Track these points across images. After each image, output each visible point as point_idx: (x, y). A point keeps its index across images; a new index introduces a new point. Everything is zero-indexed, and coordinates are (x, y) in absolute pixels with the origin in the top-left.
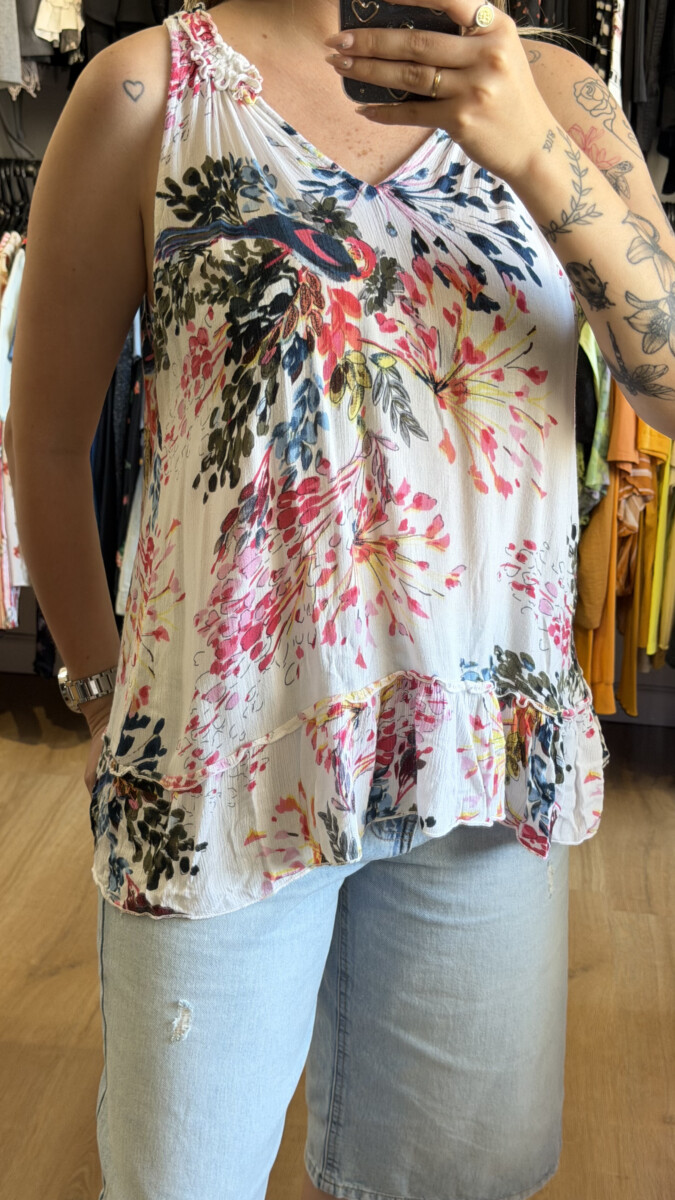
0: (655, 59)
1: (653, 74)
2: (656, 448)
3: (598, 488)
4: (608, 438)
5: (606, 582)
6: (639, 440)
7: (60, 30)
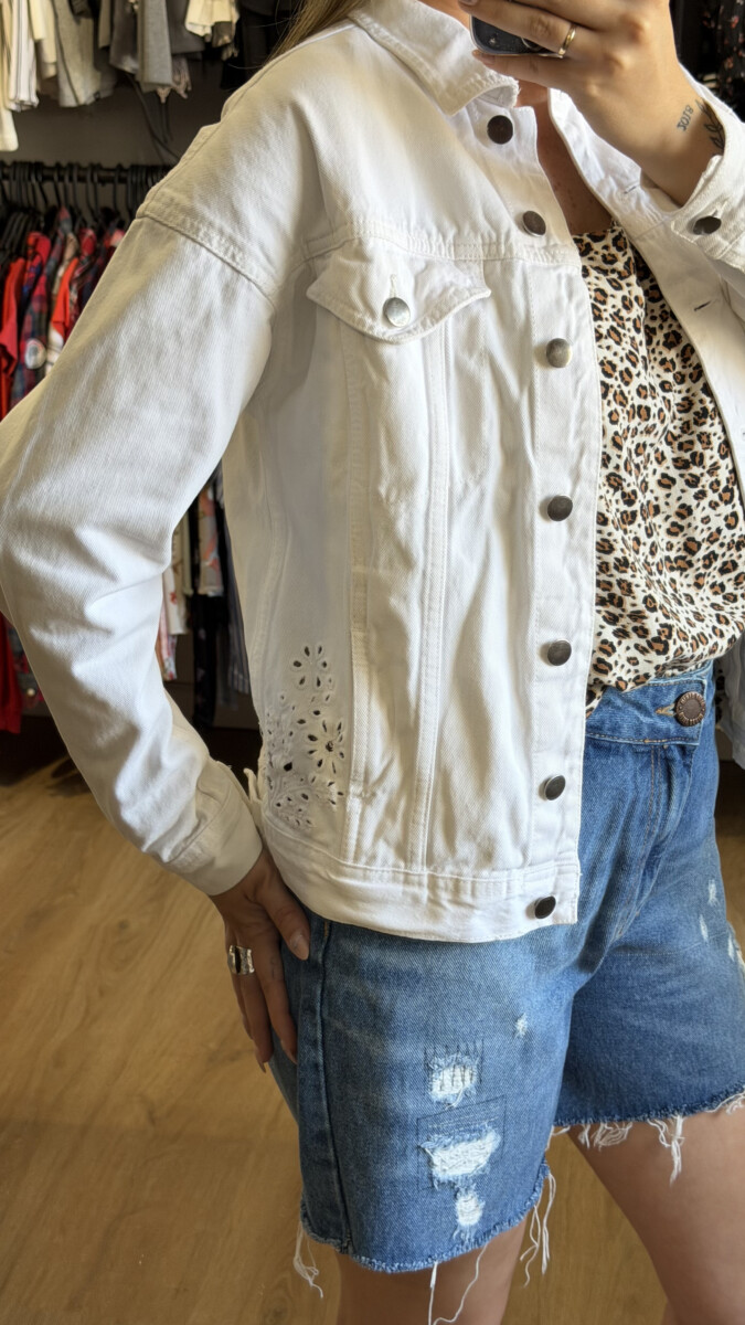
7: (212, 24)
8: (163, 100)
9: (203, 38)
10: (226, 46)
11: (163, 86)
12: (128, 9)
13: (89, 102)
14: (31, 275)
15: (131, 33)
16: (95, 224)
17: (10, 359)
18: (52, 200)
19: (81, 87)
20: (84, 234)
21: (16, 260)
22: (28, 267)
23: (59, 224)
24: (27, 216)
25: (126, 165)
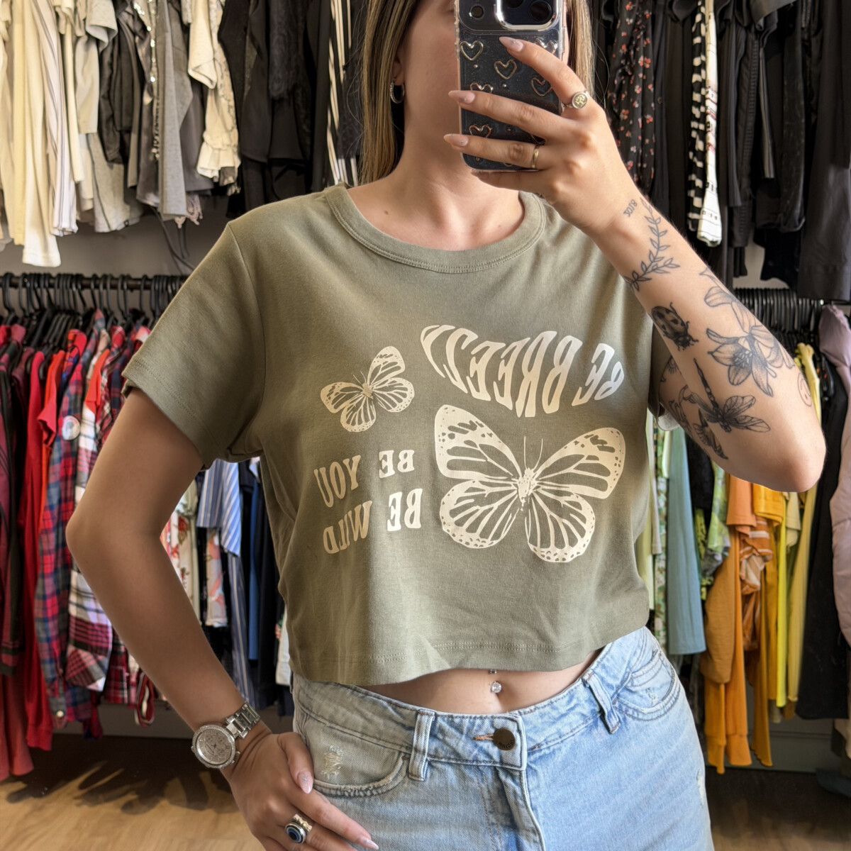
0: (746, 168)
1: (745, 181)
2: (771, 512)
3: (720, 550)
4: (726, 504)
5: (733, 637)
6: (755, 505)
7: (220, 169)
8: (180, 226)
9: (212, 179)
10: (230, 185)
11: (180, 216)
12: (151, 158)
13: (119, 228)
14: (69, 364)
15: (153, 177)
16: (124, 322)
17: (50, 432)
18: (90, 304)
19: (113, 216)
20: (114, 330)
21: (57, 352)
22: (67, 358)
23: (94, 323)
24: (68, 317)
25: (150, 276)
